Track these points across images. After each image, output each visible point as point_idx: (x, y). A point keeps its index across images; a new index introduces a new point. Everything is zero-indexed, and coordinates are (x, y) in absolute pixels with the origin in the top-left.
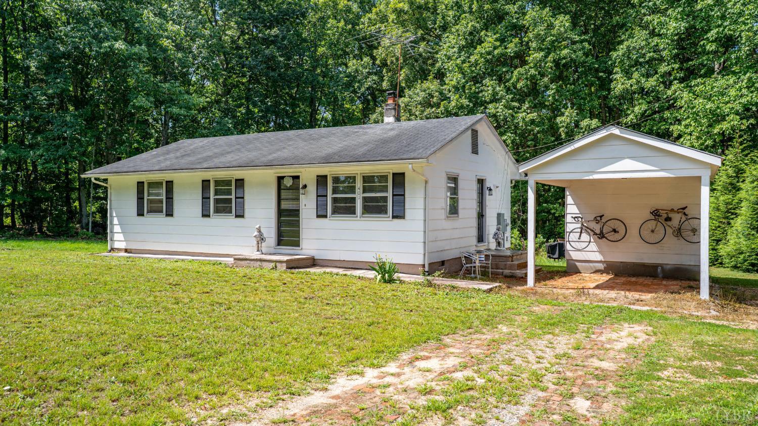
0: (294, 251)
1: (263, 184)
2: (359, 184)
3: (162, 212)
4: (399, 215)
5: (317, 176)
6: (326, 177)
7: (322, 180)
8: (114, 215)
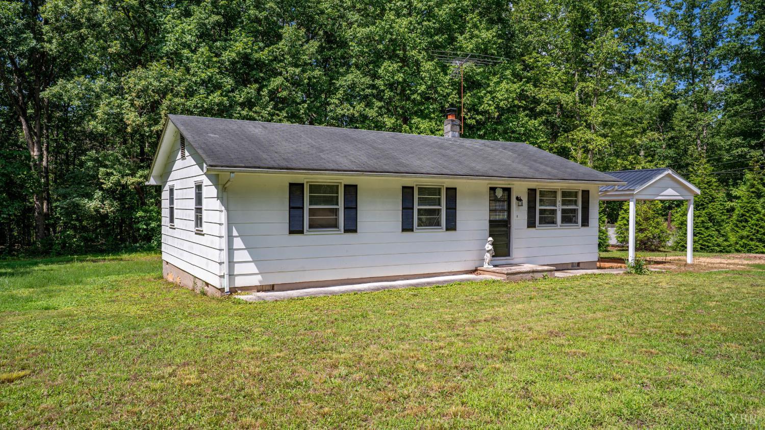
0: (506, 261)
1: (475, 195)
2: (559, 198)
3: (335, 225)
4: (585, 222)
5: (529, 189)
6: (535, 190)
7: (532, 192)
8: (235, 233)
